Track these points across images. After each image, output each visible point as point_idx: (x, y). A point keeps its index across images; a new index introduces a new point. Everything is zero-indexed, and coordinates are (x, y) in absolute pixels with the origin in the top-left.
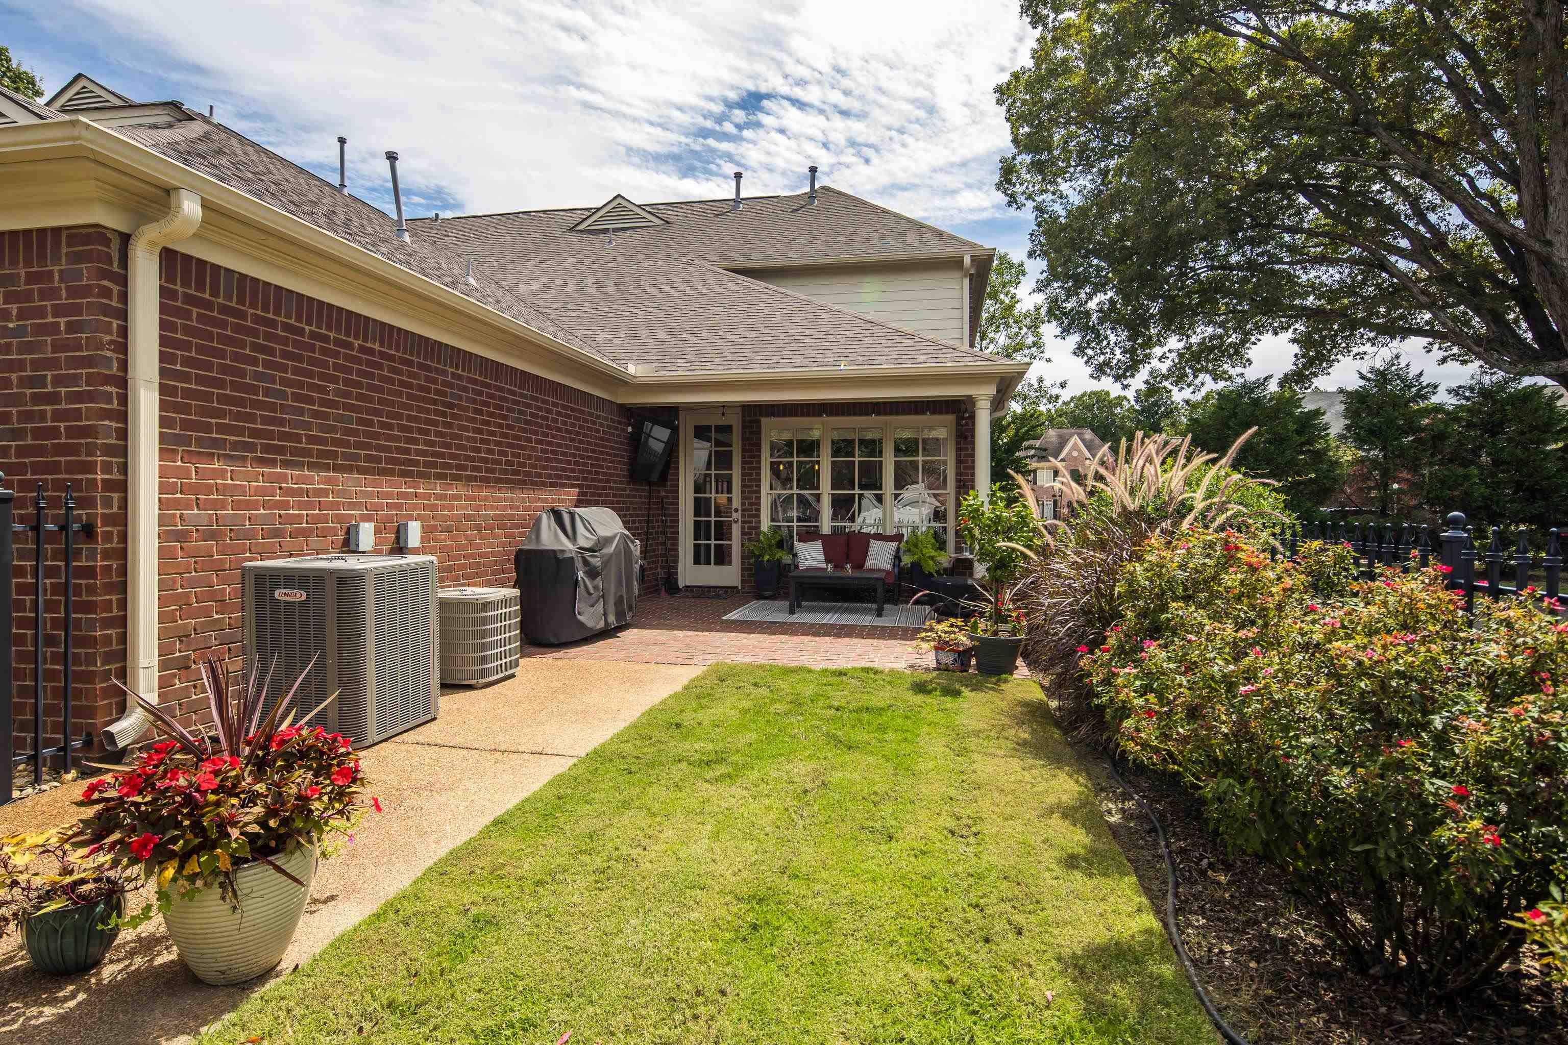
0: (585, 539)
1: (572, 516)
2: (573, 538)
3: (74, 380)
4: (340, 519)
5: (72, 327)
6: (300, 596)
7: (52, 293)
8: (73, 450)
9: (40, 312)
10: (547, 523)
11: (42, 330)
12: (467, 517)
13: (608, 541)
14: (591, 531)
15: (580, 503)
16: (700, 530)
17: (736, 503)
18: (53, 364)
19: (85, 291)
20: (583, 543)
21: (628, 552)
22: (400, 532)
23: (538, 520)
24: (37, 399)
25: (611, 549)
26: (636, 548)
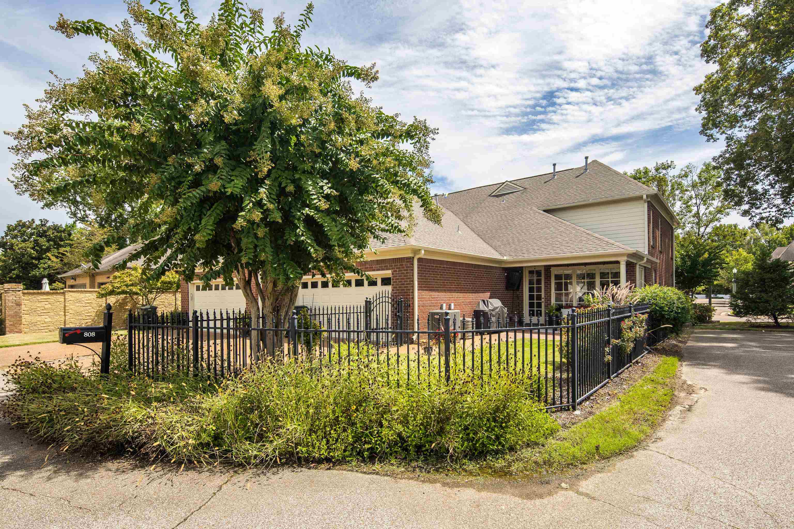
0: (491, 307)
1: (487, 301)
2: (488, 307)
3: (407, 281)
4: (440, 303)
5: (407, 273)
6: (438, 317)
7: (404, 268)
8: (407, 292)
9: (402, 271)
10: (481, 303)
11: (402, 273)
12: (463, 302)
13: (497, 308)
14: (493, 305)
15: (490, 298)
16: (531, 305)
17: (543, 296)
18: (404, 279)
19: (409, 267)
20: (490, 308)
21: (503, 311)
22: (450, 306)
23: (479, 302)
24: (402, 284)
25: (498, 310)
26: (506, 310)
